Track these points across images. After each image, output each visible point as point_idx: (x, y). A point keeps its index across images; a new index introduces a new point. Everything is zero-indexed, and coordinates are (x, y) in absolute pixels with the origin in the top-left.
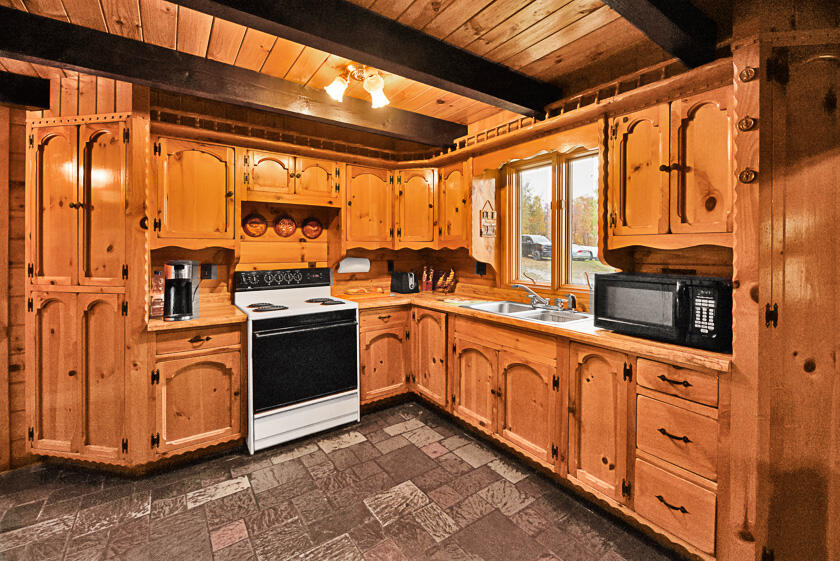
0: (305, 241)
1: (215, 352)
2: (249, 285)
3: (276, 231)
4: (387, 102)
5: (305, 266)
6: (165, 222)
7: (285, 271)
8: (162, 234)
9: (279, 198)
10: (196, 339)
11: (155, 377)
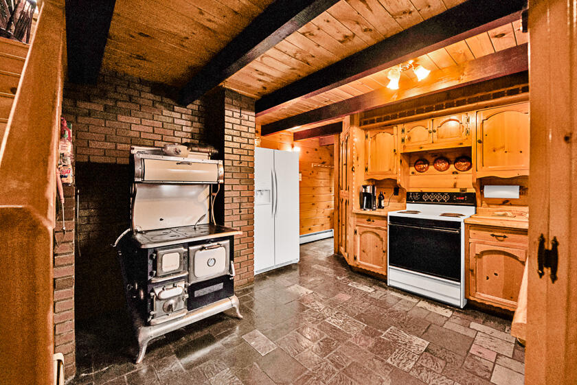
0: (457, 173)
1: (376, 228)
2: (414, 200)
3: (435, 168)
4: (429, 71)
5: (458, 191)
6: (369, 168)
7: (437, 193)
8: (368, 173)
9: (421, 148)
10: (369, 220)
11: (356, 232)
